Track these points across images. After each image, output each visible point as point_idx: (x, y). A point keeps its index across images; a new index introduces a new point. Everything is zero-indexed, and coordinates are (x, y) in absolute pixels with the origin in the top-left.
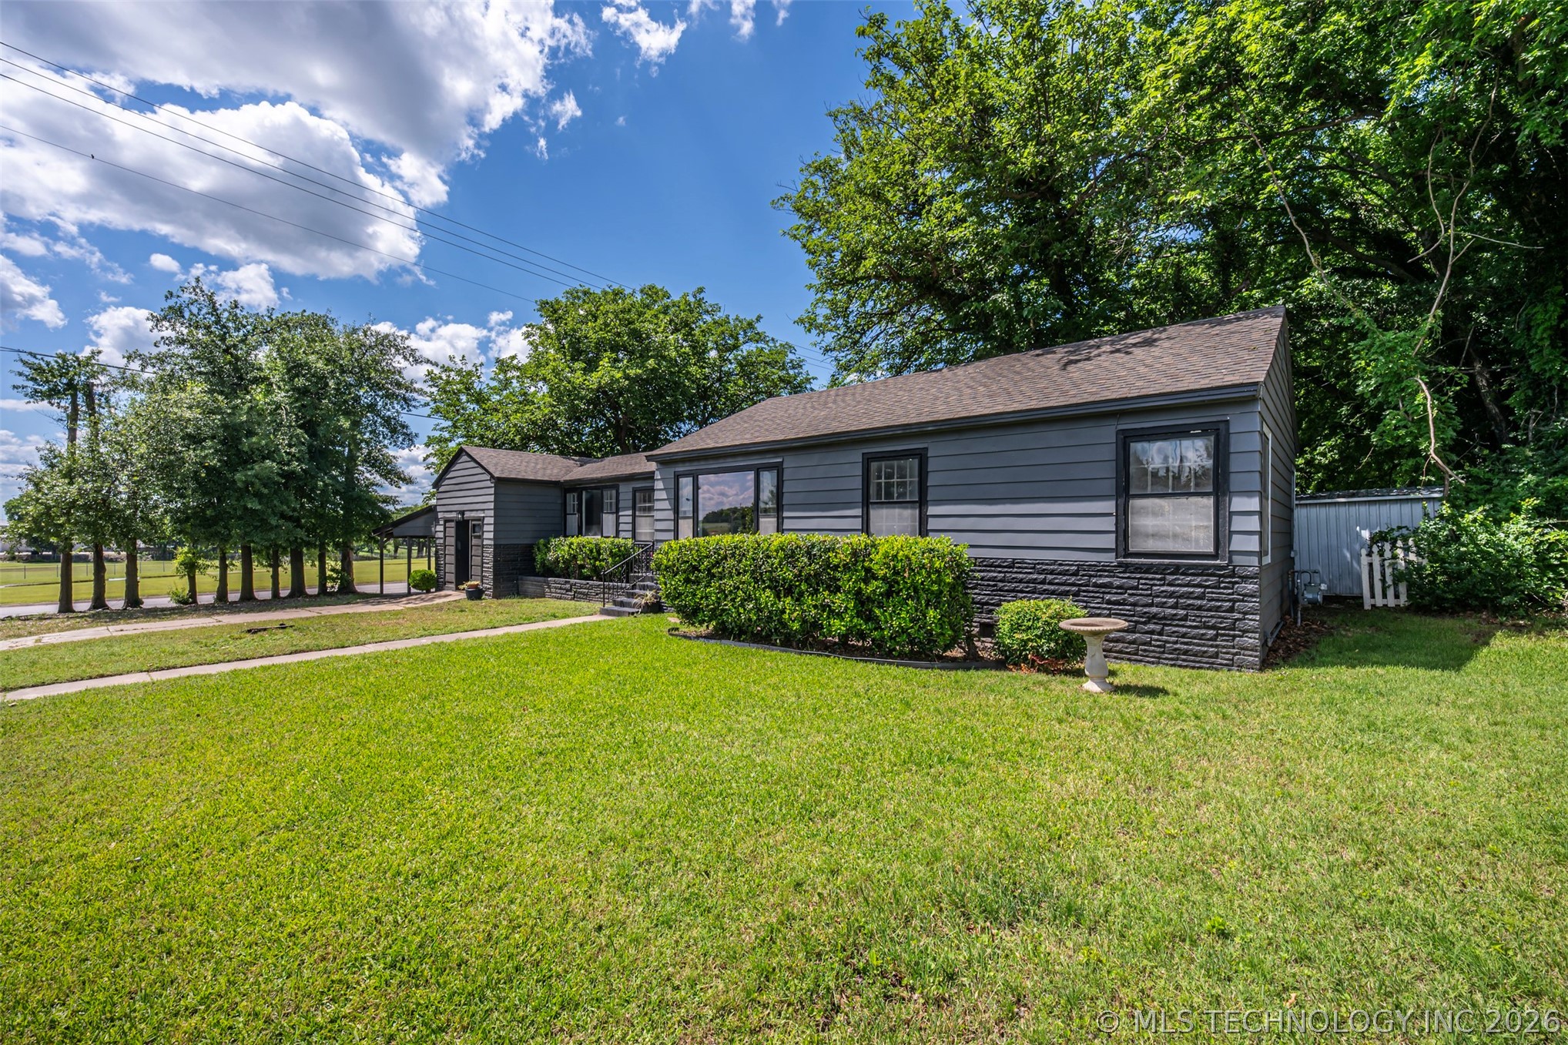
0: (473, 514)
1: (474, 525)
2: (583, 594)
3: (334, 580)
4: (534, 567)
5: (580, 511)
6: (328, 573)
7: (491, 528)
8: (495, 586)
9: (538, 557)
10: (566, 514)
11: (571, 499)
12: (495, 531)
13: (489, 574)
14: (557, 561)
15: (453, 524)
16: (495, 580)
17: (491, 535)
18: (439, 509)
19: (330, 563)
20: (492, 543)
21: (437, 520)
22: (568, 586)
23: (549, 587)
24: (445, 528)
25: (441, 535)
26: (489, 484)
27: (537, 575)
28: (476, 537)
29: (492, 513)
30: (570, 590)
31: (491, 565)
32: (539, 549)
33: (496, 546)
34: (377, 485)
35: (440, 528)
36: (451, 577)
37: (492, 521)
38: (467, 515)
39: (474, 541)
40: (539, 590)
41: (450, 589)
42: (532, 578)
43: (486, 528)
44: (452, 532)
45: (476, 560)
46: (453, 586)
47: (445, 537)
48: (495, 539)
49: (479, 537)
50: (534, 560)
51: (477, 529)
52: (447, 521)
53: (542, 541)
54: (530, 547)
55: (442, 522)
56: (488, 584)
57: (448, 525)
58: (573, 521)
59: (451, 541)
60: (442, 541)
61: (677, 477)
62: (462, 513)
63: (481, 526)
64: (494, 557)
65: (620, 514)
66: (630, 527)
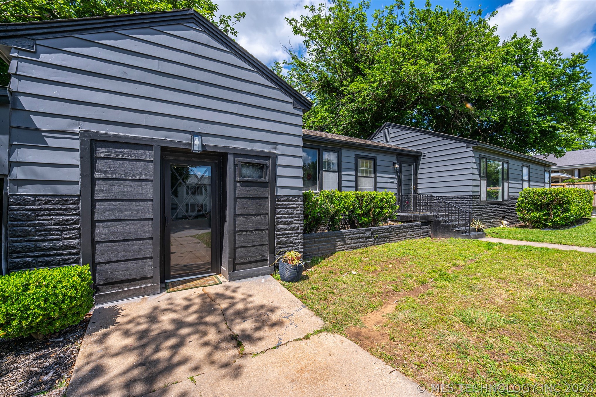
7: (297, 172)
20: (298, 192)
23: (343, 240)
26: (289, 108)
29: (296, 151)
30: (371, 237)
31: (299, 224)
40: (326, 246)
43: (283, 171)
61: (481, 158)
65: (343, 173)
66: (353, 184)
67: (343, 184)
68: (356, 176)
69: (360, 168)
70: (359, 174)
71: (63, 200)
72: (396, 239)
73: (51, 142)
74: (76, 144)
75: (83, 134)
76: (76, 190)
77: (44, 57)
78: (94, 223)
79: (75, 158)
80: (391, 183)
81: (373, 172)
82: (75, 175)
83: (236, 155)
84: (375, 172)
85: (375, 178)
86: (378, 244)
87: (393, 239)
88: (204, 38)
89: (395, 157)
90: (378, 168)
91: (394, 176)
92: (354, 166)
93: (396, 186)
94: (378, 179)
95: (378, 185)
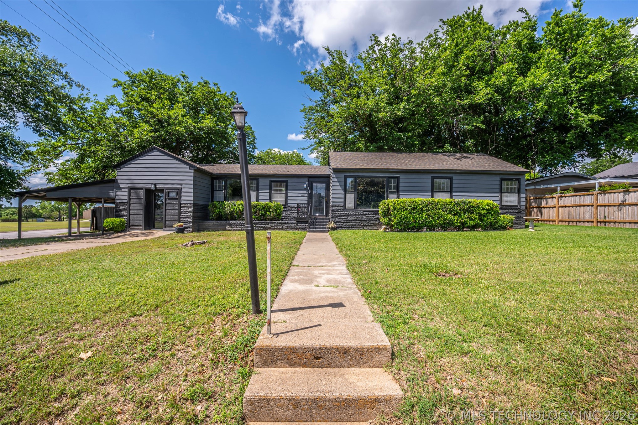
0: (168, 186)
1: (168, 192)
5: (225, 189)
7: (191, 194)
8: (193, 226)
9: (216, 211)
10: (213, 190)
11: (217, 183)
12: (193, 196)
13: (188, 219)
14: (232, 212)
15: (141, 191)
16: (193, 222)
17: (191, 198)
18: (121, 181)
20: (191, 202)
21: (118, 188)
24: (130, 193)
28: (172, 199)
29: (191, 186)
31: (190, 214)
32: (215, 207)
33: (194, 204)
35: (123, 193)
37: (191, 190)
38: (158, 186)
39: (170, 201)
41: (138, 230)
42: (212, 221)
43: (184, 194)
44: (138, 195)
45: (172, 212)
46: (141, 228)
48: (193, 200)
49: (175, 199)
50: (210, 212)
51: (172, 194)
52: (132, 189)
53: (215, 203)
55: (125, 190)
56: (188, 225)
57: (133, 191)
58: (219, 194)
59: (138, 201)
61: (346, 178)
62: (155, 185)
65: (260, 191)
66: (268, 198)
67: (260, 198)
68: (270, 193)
69: (273, 188)
70: (273, 192)
71: (123, 203)
73: (123, 190)
74: (127, 190)
75: (128, 187)
76: (126, 201)
77: (122, 170)
78: (130, 209)
79: (126, 193)
81: (284, 190)
82: (126, 197)
83: (166, 189)
84: (287, 190)
85: (286, 194)
88: (158, 153)
89: (307, 179)
90: (289, 188)
91: (305, 192)
92: (268, 187)
93: (306, 198)
94: (289, 195)
95: (289, 198)
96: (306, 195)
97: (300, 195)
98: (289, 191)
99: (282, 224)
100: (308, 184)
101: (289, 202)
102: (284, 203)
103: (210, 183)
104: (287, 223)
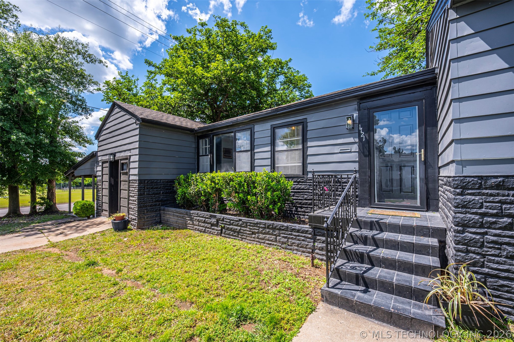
0: (123, 154)
1: (123, 164)
2: (234, 231)
3: (42, 204)
4: (175, 199)
5: (211, 152)
6: (38, 200)
7: (136, 165)
8: (140, 218)
9: (180, 191)
10: (198, 156)
11: (204, 145)
12: (139, 168)
13: (134, 206)
14: (198, 194)
15: (107, 165)
16: (139, 211)
17: (136, 171)
18: (99, 154)
19: (39, 194)
20: (137, 178)
21: (97, 162)
22: (213, 220)
23: (192, 219)
24: (103, 168)
25: (99, 173)
26: (135, 126)
27: (177, 206)
28: (124, 174)
29: (137, 152)
30: (217, 225)
31: (136, 198)
32: (179, 184)
33: (141, 182)
34: (70, 145)
35: (99, 168)
36: (106, 206)
37: (136, 158)
38: (118, 156)
39: (123, 178)
40: (180, 221)
41: (105, 216)
42: (173, 209)
43: (132, 165)
44: (106, 171)
45: (124, 194)
46: (107, 213)
47: (103, 175)
48: (139, 174)
49: (126, 174)
50: (175, 192)
51: (125, 167)
52: (104, 162)
53: (182, 176)
54: (172, 181)
55: (100, 164)
56: (133, 215)
57: (104, 165)
58: (205, 161)
59: (106, 178)
60: (100, 178)
62: (114, 154)
63: (128, 164)
64: (139, 190)
65: (255, 151)
66: (268, 162)
67: (257, 163)
68: (273, 152)
71: (100, 181)
72: (252, 239)
78: (103, 189)
79: (101, 168)
80: (340, 153)
81: (301, 141)
83: (121, 160)
84: (304, 140)
85: (304, 150)
86: (225, 237)
87: (248, 238)
89: (354, 105)
90: (309, 135)
91: (351, 140)
92: (268, 140)
93: (355, 156)
94: (310, 151)
95: (310, 160)
96: (355, 148)
97: (337, 149)
98: (309, 144)
99: (274, 229)
100: (360, 117)
101: (310, 168)
102: (299, 172)
103: (194, 145)
104: (287, 229)
